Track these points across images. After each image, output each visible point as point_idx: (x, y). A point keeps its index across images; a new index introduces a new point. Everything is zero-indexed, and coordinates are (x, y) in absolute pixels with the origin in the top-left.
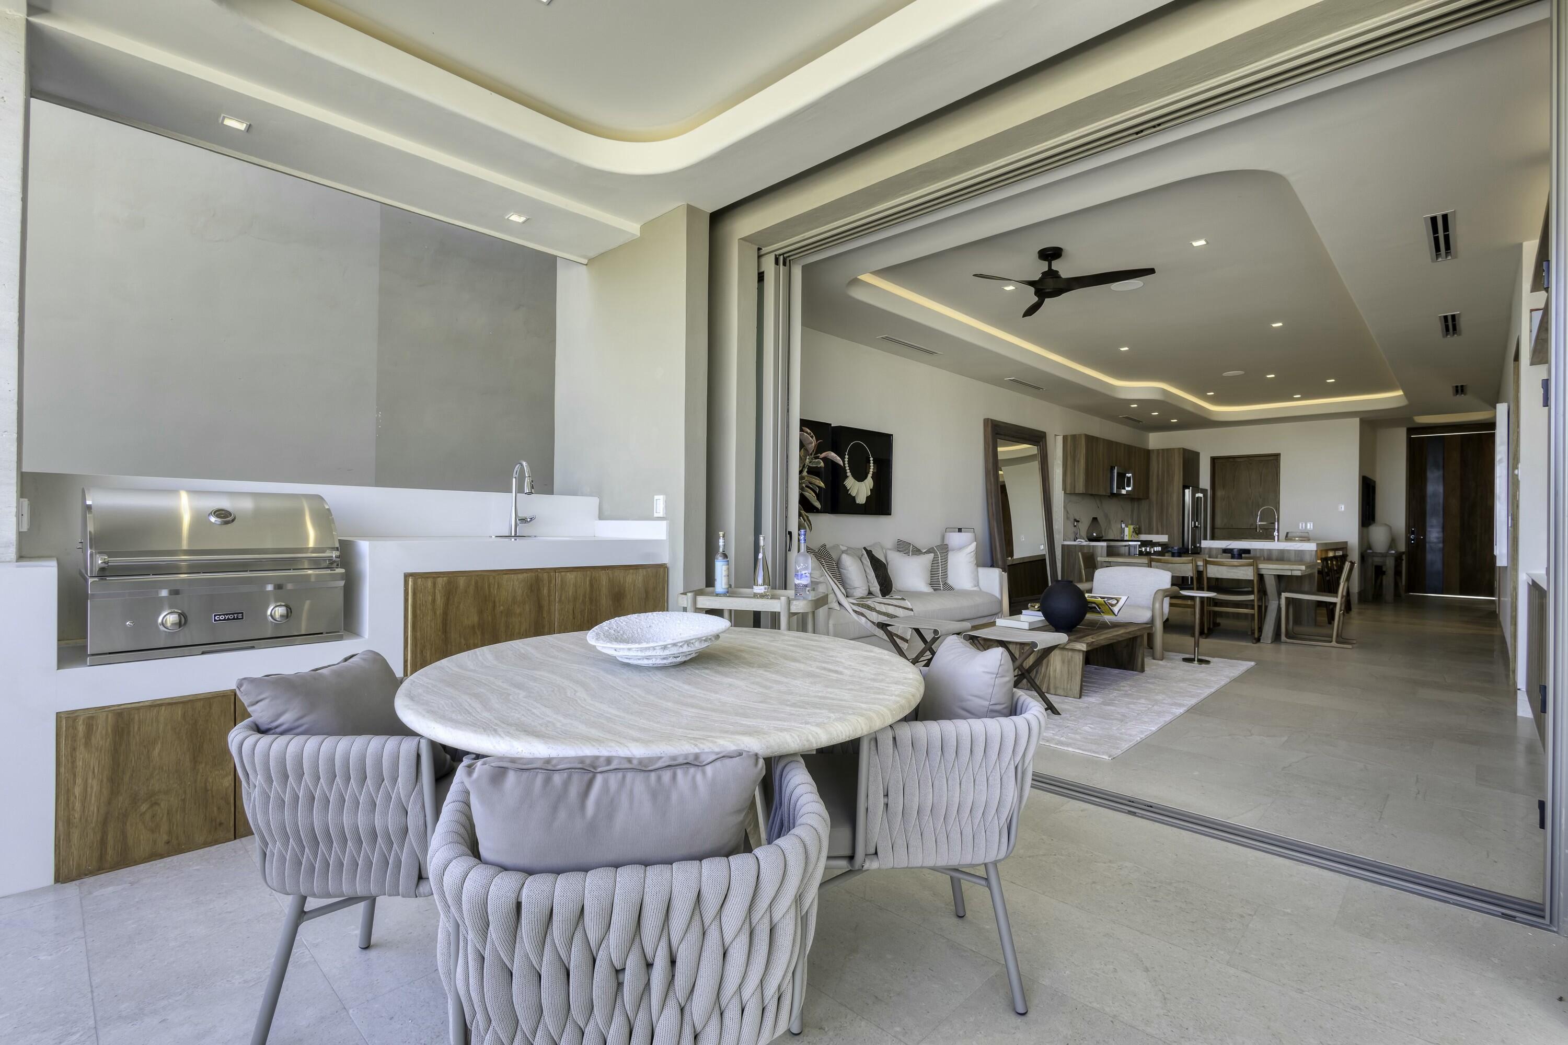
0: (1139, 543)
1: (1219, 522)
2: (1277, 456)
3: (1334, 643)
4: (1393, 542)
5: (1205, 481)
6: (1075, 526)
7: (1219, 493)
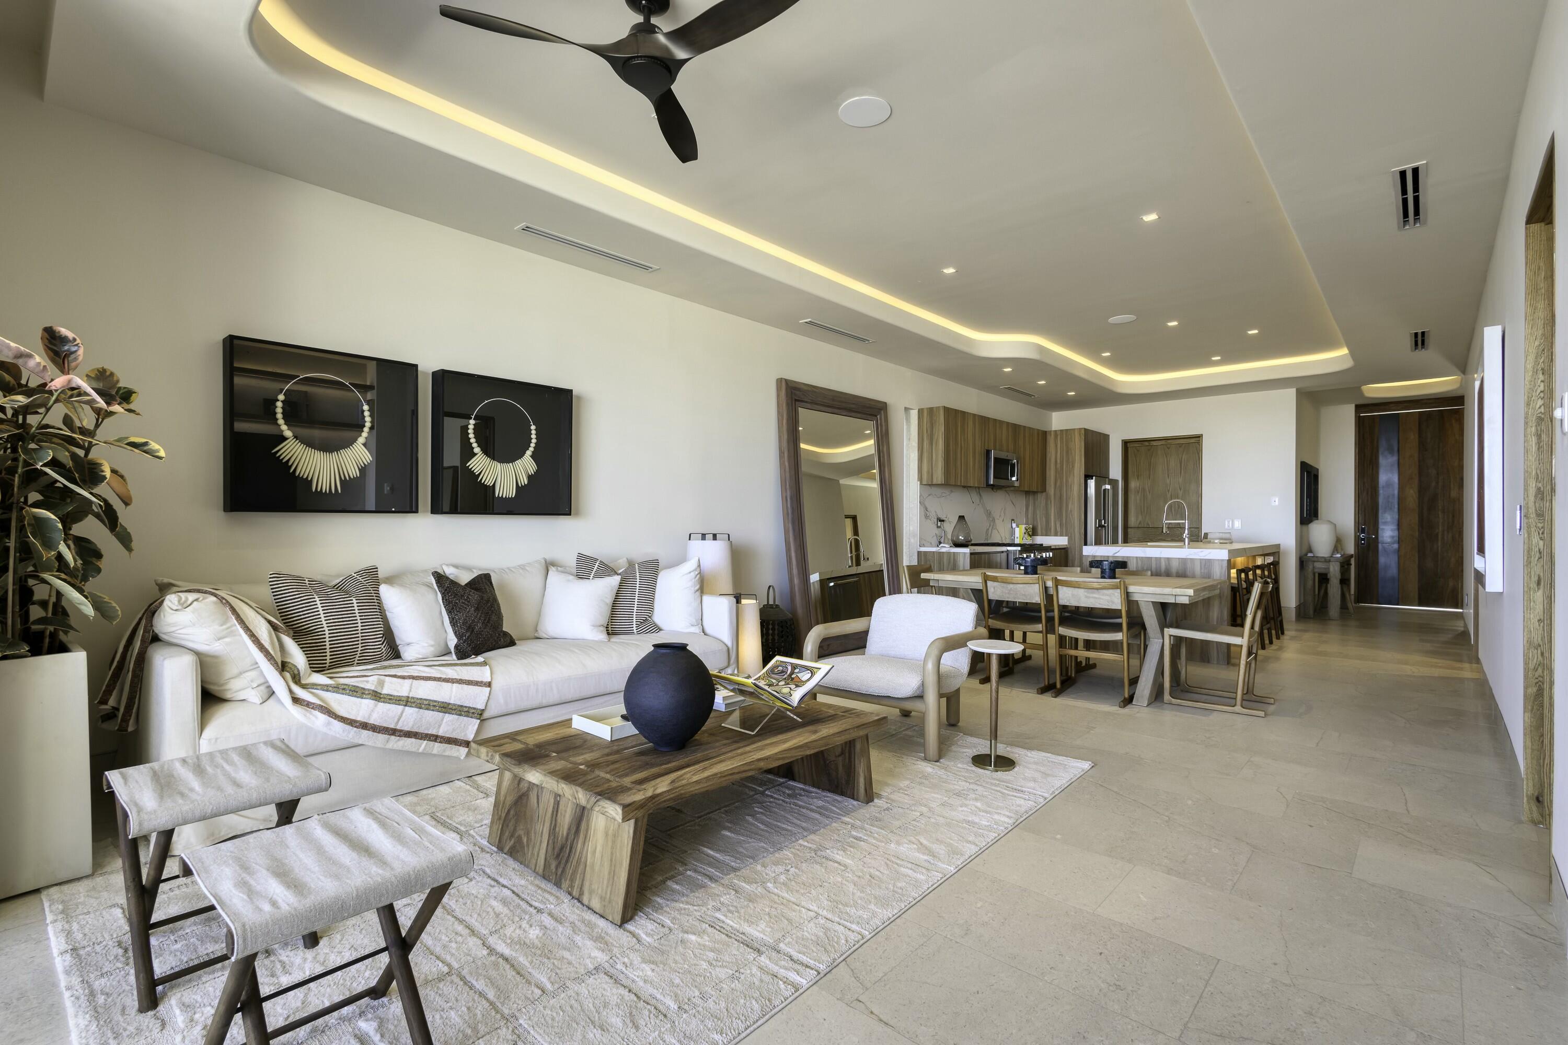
0: (1019, 548)
1: (1132, 521)
2: (1199, 437)
3: (1238, 708)
4: (1338, 543)
5: (1115, 471)
6: (938, 527)
7: (1133, 484)
